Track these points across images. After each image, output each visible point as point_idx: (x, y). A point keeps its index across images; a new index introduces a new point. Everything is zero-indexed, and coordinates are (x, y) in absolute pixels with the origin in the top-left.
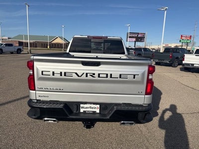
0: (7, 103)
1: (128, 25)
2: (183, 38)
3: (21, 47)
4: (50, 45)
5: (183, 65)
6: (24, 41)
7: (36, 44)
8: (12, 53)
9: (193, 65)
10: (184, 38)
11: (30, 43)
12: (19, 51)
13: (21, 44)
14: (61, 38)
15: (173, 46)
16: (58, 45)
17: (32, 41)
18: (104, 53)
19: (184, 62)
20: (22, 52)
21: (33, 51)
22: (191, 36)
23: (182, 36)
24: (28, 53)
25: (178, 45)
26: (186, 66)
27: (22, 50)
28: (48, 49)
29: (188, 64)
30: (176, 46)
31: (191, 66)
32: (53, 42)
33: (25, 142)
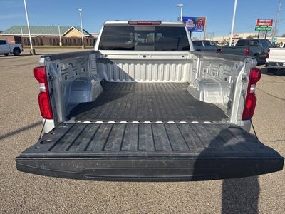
0: (8, 135)
1: (180, 6)
2: (260, 24)
3: (19, 45)
4: (62, 40)
5: (267, 65)
6: (22, 35)
7: (41, 40)
8: (6, 55)
9: (281, 64)
10: (262, 24)
11: (33, 39)
12: (17, 52)
13: (18, 40)
14: (79, 29)
15: (244, 36)
16: (75, 40)
17: (34, 36)
18: (156, 50)
19: (267, 60)
20: (22, 53)
21: (37, 51)
22: (272, 21)
23: (259, 21)
24: (31, 54)
25: (252, 34)
26: (271, 67)
27: (21, 49)
28: (60, 47)
29: (274, 64)
30: (250, 37)
31: (278, 67)
32: (67, 36)
33: (44, 199)
